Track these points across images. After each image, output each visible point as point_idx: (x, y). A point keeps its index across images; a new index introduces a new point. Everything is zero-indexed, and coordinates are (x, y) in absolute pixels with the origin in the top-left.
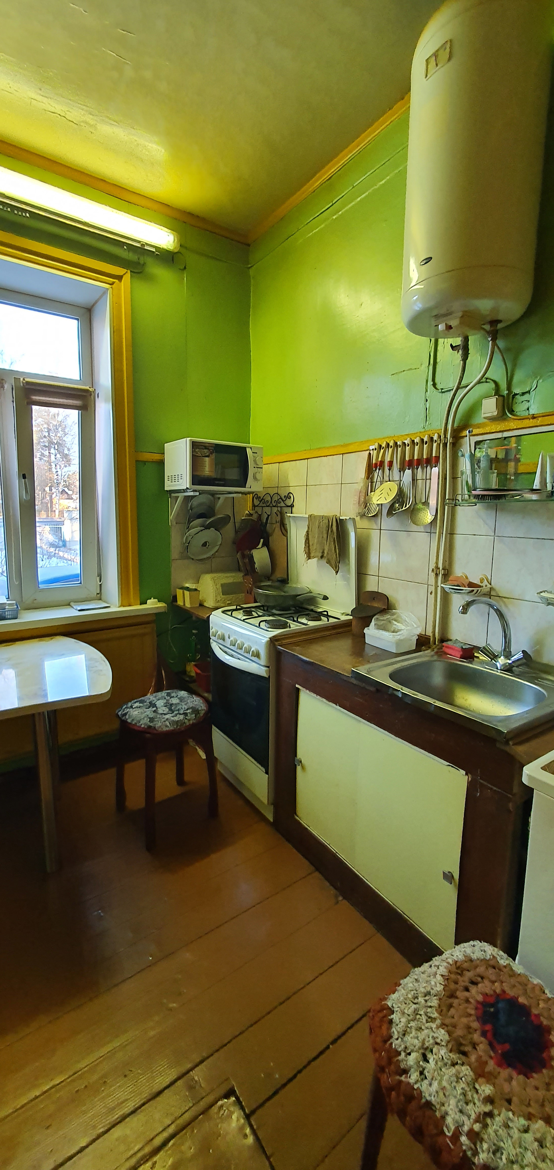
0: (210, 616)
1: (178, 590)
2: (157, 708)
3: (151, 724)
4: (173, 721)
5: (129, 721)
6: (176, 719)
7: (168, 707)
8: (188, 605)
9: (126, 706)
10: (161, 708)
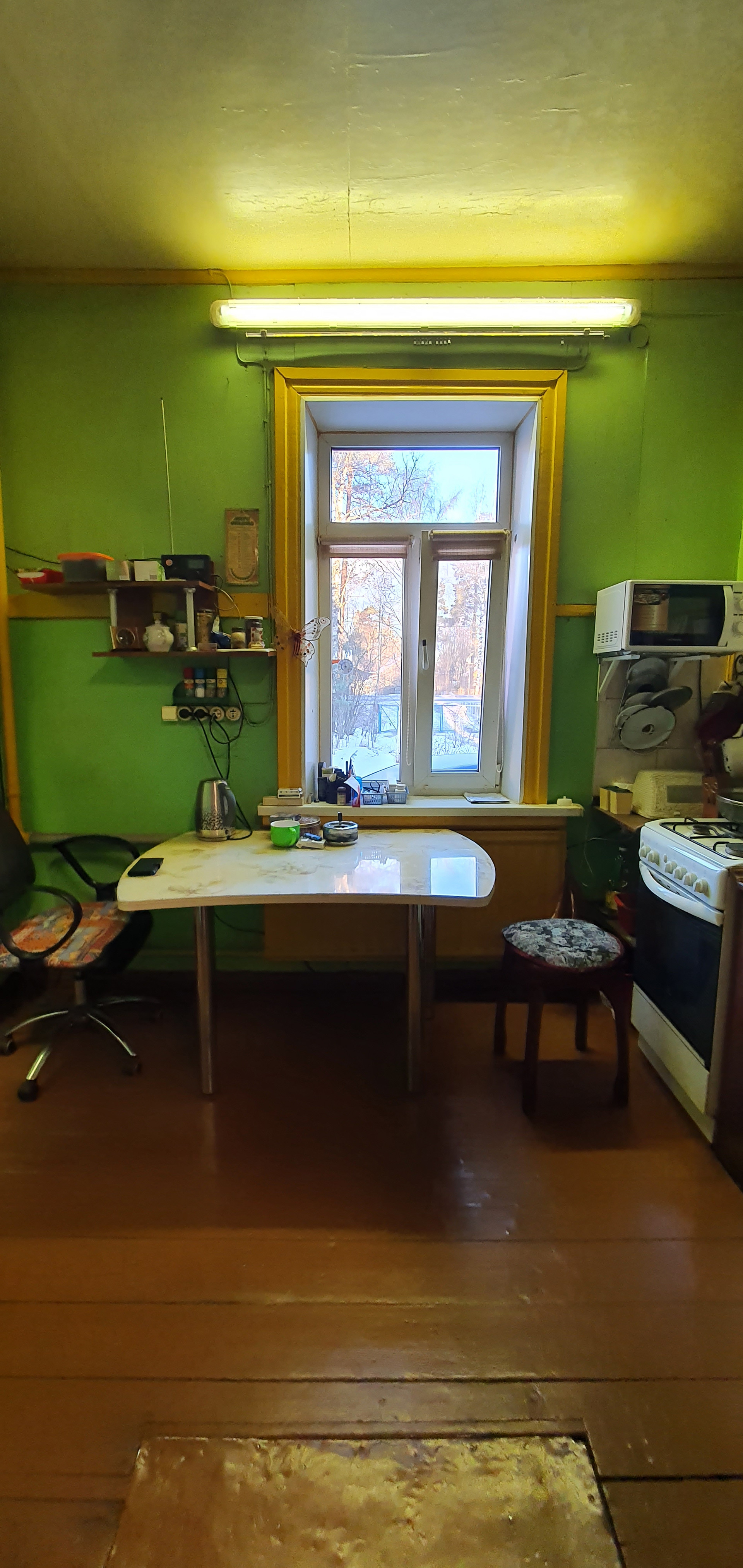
0: (641, 828)
1: (602, 790)
2: (552, 936)
3: (541, 954)
4: (570, 957)
5: (515, 943)
6: (575, 955)
7: (566, 938)
8: (614, 811)
9: (513, 926)
10: (557, 938)
